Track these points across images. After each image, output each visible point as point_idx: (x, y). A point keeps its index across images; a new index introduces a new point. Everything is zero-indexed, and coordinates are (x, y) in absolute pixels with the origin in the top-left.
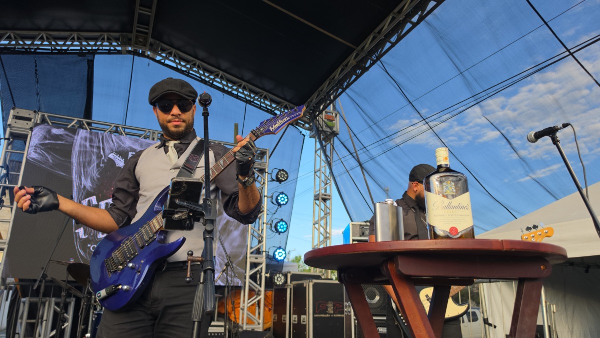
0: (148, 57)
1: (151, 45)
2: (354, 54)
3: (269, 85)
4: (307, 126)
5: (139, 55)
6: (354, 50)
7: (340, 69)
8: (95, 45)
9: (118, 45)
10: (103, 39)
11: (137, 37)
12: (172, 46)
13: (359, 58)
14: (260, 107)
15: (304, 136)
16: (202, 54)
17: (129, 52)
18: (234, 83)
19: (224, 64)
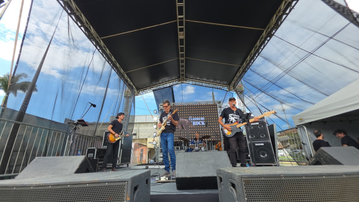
0: (185, 83)
1: (185, 80)
3: (218, 82)
4: (233, 90)
5: (183, 83)
6: (241, 67)
7: (238, 73)
8: (172, 83)
9: (178, 82)
10: (174, 82)
11: (182, 79)
12: (190, 78)
14: (217, 88)
15: (233, 93)
16: (198, 78)
17: (180, 83)
18: (208, 84)
19: (205, 79)
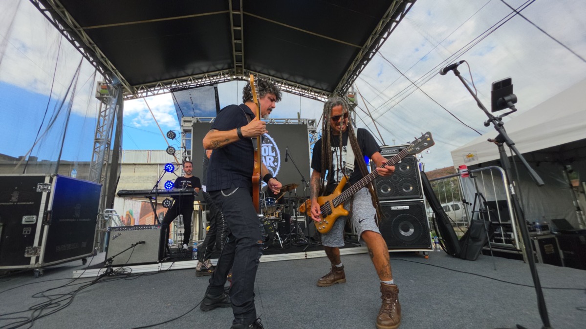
1: (245, 73)
2: (361, 52)
6: (361, 49)
7: (353, 63)
8: (217, 78)
9: (229, 76)
10: (220, 75)
11: (237, 70)
13: (364, 53)
14: (308, 97)
17: (234, 79)
18: (292, 86)
